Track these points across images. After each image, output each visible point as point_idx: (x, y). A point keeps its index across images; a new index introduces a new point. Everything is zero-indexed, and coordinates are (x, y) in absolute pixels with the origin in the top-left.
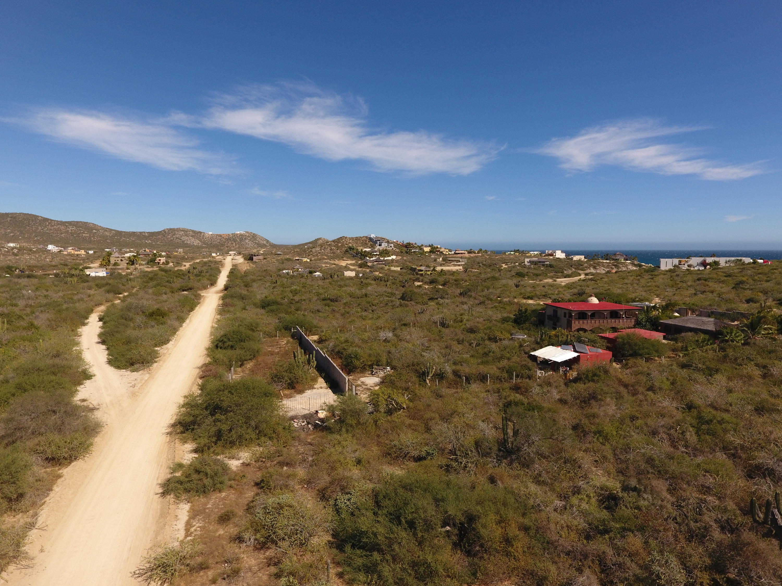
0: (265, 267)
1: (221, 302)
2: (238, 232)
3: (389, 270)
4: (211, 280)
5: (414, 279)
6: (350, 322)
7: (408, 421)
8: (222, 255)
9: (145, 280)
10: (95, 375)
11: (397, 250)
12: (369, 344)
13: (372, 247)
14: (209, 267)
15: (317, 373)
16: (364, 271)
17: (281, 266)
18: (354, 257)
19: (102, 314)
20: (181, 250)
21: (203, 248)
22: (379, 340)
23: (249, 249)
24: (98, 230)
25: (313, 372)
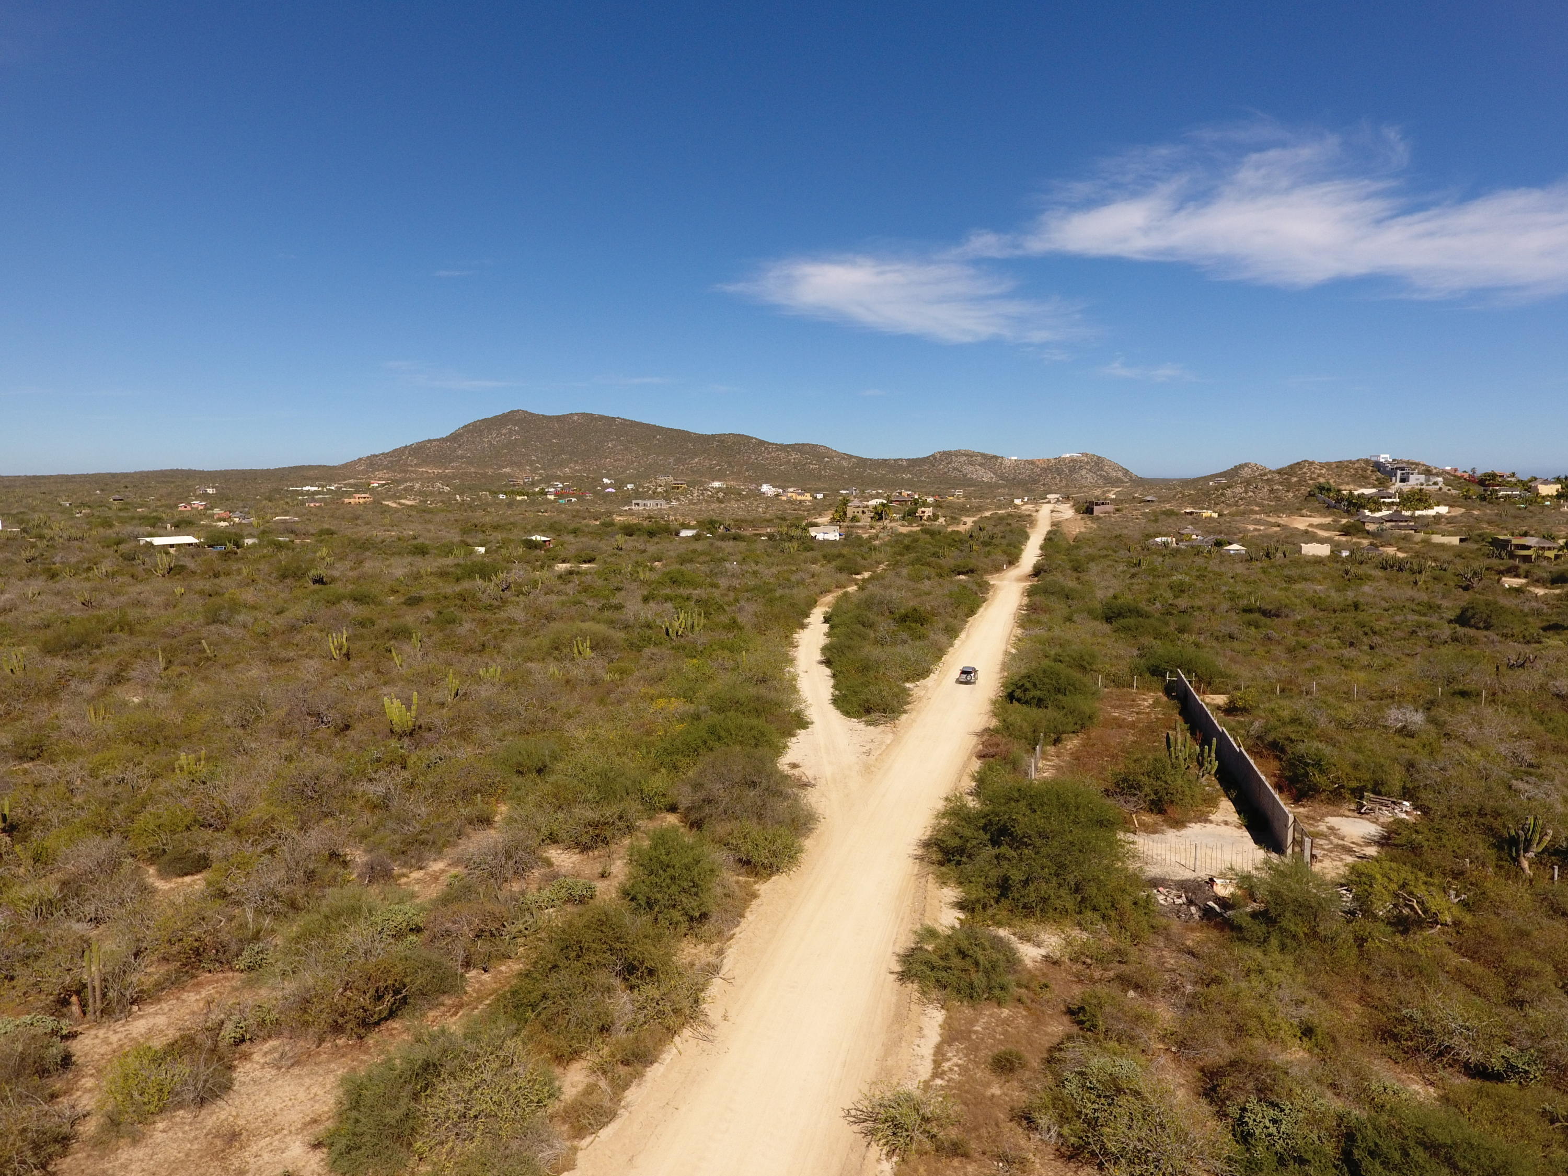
0: (1117, 528)
1: (1025, 600)
2: (1068, 455)
3: (1426, 542)
4: (1009, 555)
5: (1502, 568)
6: (1309, 671)
7: (1455, 960)
8: (1034, 501)
9: (897, 549)
10: (812, 723)
11: (1454, 492)
12: (1356, 735)
13: (1382, 484)
14: (1008, 528)
15: (1218, 787)
16: (1355, 543)
17: (1151, 529)
18: (1329, 508)
19: (830, 610)
20: (959, 492)
21: (999, 486)
22: (1385, 727)
23: (1086, 489)
24: (831, 458)
25: (1209, 783)
